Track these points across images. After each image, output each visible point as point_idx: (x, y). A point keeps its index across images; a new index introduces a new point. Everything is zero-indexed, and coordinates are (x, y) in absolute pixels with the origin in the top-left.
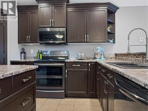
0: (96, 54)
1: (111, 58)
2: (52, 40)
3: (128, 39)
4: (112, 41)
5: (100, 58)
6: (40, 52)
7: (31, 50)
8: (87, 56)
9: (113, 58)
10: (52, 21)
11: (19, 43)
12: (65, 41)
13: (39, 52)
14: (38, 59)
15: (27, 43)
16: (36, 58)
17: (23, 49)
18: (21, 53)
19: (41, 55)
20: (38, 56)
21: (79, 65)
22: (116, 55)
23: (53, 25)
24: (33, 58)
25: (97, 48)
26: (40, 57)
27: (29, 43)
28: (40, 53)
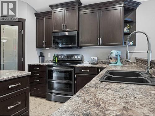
0: (110, 58)
1: (131, 63)
2: (64, 45)
4: (131, 43)
5: (116, 63)
7: (49, 54)
8: (102, 60)
9: (133, 63)
10: (64, 25)
11: (37, 47)
12: (76, 45)
13: (55, 56)
14: (54, 62)
15: (44, 47)
16: (52, 61)
17: (41, 53)
18: (40, 56)
20: (54, 60)
21: (89, 71)
22: (137, 60)
23: (65, 30)
24: (50, 62)
25: (111, 52)
26: (55, 60)
27: (45, 47)
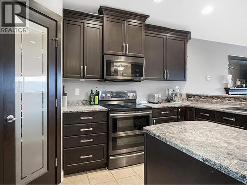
2: (125, 76)
6: (95, 93)
7: (76, 89)
13: (92, 93)
16: (85, 103)
19: (97, 97)
20: (92, 100)
22: (188, 95)
23: (127, 53)
26: (95, 100)
28: (95, 95)
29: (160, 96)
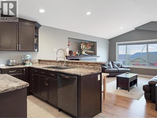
1: (36, 63)
3: (57, 54)
5: (29, 64)
22: (40, 61)
29: (14, 61)
